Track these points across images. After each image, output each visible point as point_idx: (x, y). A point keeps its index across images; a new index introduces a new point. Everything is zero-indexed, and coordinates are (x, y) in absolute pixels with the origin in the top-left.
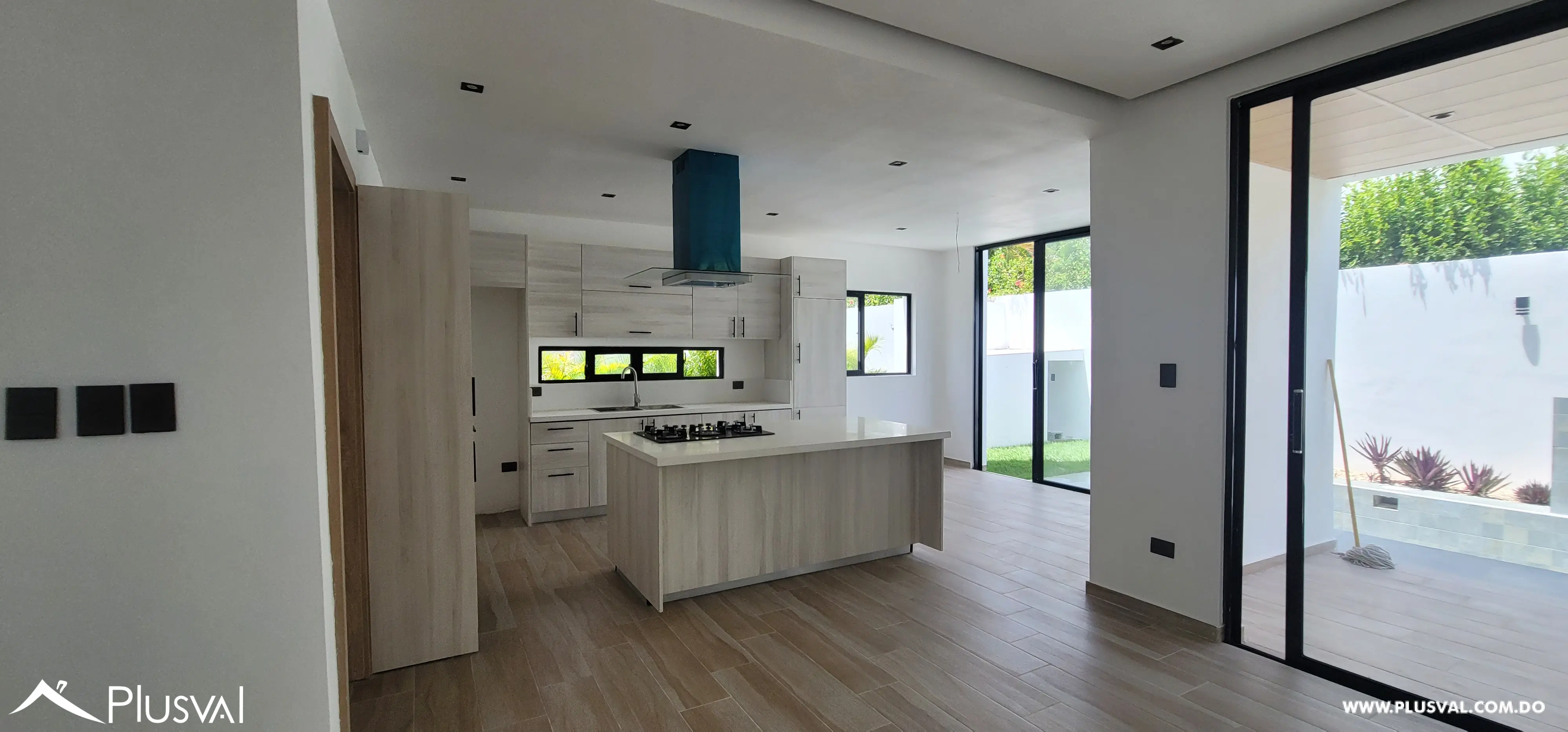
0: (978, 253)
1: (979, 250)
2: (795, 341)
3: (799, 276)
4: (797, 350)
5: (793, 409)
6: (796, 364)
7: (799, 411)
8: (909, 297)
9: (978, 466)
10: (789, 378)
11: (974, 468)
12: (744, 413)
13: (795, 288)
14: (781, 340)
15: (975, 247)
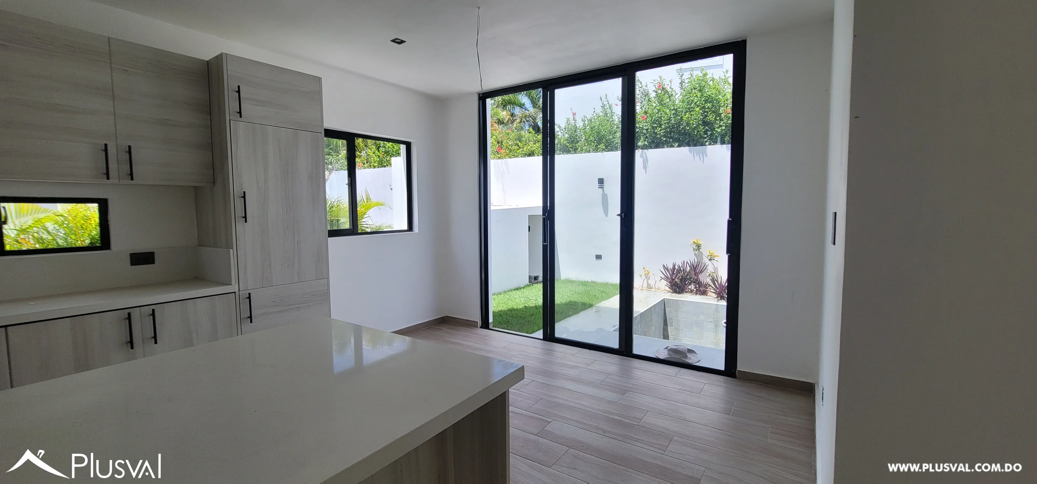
0: (481, 102)
1: (483, 97)
2: (235, 188)
3: (239, 87)
4: (239, 203)
5: (237, 294)
6: (240, 225)
7: (249, 294)
8: (408, 145)
9: (485, 325)
10: (229, 246)
11: (481, 327)
12: (128, 311)
13: (231, 104)
14: (214, 187)
15: (479, 94)
